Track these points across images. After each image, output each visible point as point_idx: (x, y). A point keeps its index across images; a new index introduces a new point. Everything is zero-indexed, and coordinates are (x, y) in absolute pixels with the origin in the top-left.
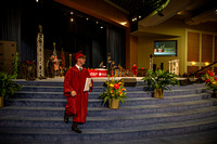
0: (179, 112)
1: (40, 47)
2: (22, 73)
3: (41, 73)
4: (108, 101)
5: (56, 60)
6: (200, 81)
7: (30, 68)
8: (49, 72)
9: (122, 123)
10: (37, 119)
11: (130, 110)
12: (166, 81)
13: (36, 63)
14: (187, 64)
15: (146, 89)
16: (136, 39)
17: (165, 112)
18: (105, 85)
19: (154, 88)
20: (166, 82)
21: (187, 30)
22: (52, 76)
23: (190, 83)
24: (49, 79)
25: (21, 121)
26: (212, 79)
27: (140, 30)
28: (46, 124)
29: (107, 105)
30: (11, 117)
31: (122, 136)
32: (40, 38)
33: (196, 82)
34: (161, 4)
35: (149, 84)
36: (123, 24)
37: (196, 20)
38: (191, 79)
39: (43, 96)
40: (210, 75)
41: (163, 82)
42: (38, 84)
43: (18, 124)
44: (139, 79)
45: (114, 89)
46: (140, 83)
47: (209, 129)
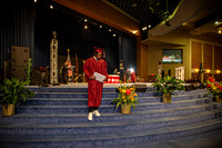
0: (185, 115)
1: (54, 53)
2: (35, 79)
3: (54, 79)
4: (120, 107)
5: (70, 66)
6: (202, 87)
7: (43, 74)
8: (63, 78)
9: (133, 128)
10: (50, 126)
11: (141, 115)
12: (173, 86)
13: (49, 69)
14: (191, 71)
15: (155, 95)
16: (146, 47)
17: (173, 116)
18: (117, 90)
19: (162, 93)
20: (174, 88)
21: (191, 40)
22: (65, 82)
23: (194, 88)
24: (62, 86)
25: (32, 129)
26: (212, 84)
27: (150, 38)
28: (59, 132)
29: (120, 110)
30: (23, 124)
31: (133, 141)
32: (54, 44)
33: (199, 87)
34: (168, 15)
35: (158, 89)
36: (134, 32)
37: (199, 31)
38: (195, 85)
39: (56, 103)
40: (211, 81)
41: (170, 88)
42: (51, 90)
43: (30, 132)
44: (149, 85)
45: (126, 94)
46: (150, 89)
47: (211, 131)
